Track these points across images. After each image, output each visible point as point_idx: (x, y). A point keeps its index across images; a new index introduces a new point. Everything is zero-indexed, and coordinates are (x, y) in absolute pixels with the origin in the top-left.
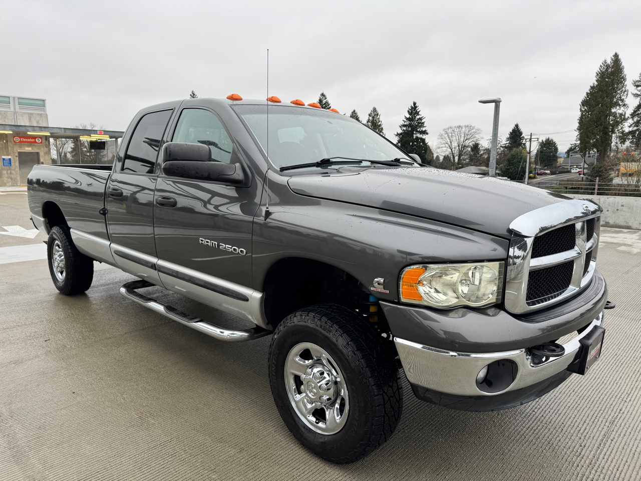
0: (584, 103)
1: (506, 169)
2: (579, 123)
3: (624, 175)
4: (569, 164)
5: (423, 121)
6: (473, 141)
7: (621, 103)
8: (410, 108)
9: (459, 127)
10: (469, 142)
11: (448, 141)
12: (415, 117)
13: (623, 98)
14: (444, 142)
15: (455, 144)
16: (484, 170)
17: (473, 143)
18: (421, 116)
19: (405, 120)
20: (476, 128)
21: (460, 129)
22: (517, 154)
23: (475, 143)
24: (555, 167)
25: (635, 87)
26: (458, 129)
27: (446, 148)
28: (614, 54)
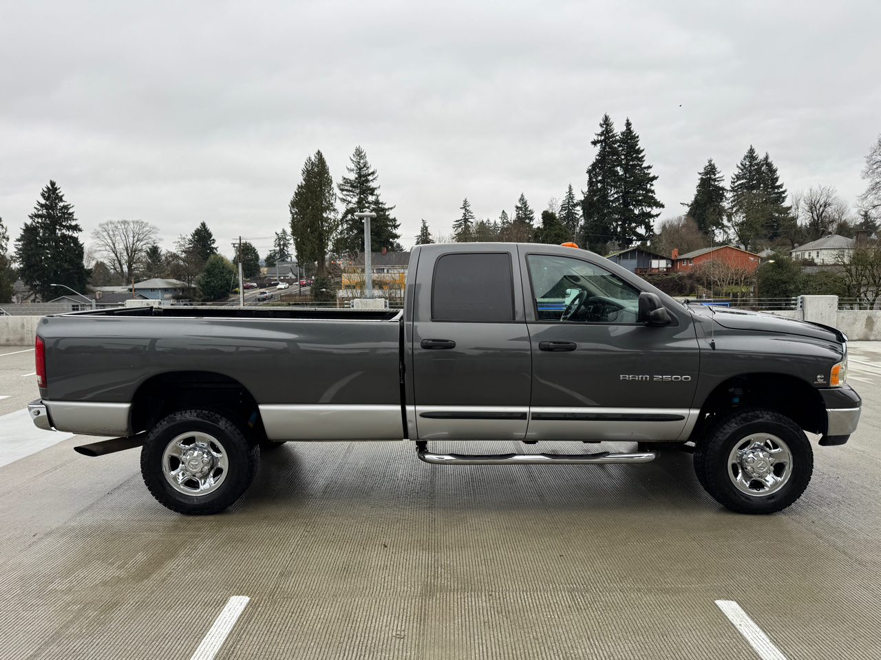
0: (294, 204)
1: (206, 282)
2: (292, 227)
3: (348, 287)
4: (278, 275)
5: (70, 211)
6: (147, 243)
7: (330, 207)
8: (46, 190)
9: (125, 222)
10: (142, 244)
11: (110, 241)
12: (56, 204)
13: (332, 201)
14: (103, 243)
15: (120, 247)
16: (175, 284)
17: (150, 246)
18: (66, 204)
19: (39, 207)
20: (149, 224)
21: (126, 225)
22: (218, 262)
23: (153, 246)
24: (260, 278)
25: (340, 192)
26: (123, 225)
27: (107, 252)
28: (317, 151)
